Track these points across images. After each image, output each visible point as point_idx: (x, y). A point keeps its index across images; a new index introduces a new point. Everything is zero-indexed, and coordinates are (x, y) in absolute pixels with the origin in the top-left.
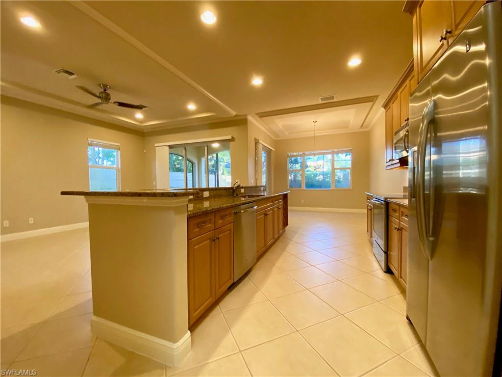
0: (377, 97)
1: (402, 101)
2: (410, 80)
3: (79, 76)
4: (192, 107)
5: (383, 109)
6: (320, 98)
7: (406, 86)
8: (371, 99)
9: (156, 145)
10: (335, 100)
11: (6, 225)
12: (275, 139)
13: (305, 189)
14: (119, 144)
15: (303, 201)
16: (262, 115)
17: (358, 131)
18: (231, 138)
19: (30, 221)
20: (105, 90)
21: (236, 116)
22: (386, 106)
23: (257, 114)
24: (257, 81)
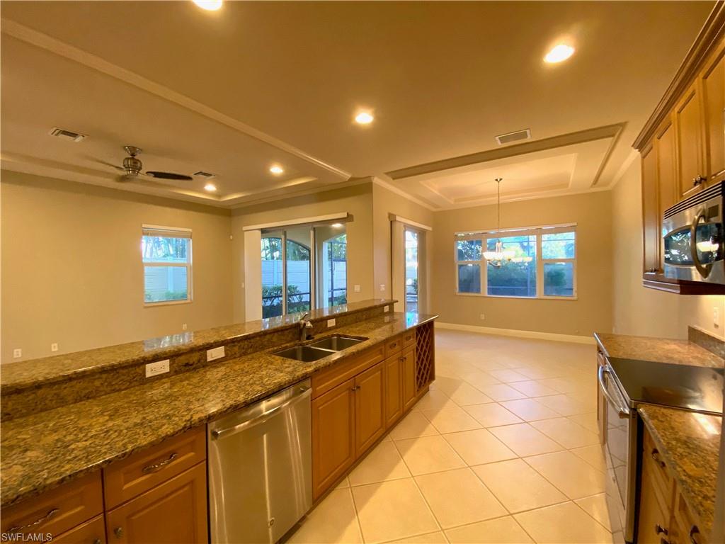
0: (623, 125)
1: (683, 130)
2: (705, 77)
3: (86, 137)
4: (276, 170)
5: (636, 153)
6: (497, 138)
7: (693, 94)
8: (610, 132)
9: (244, 228)
10: (529, 139)
11: (18, 355)
12: (434, 210)
13: (486, 295)
14: (190, 230)
15: (483, 317)
16: (397, 175)
17: (589, 191)
18: (346, 216)
19: (53, 348)
20: (133, 155)
21: (351, 179)
22: (641, 144)
23: (387, 174)
24: (364, 117)
